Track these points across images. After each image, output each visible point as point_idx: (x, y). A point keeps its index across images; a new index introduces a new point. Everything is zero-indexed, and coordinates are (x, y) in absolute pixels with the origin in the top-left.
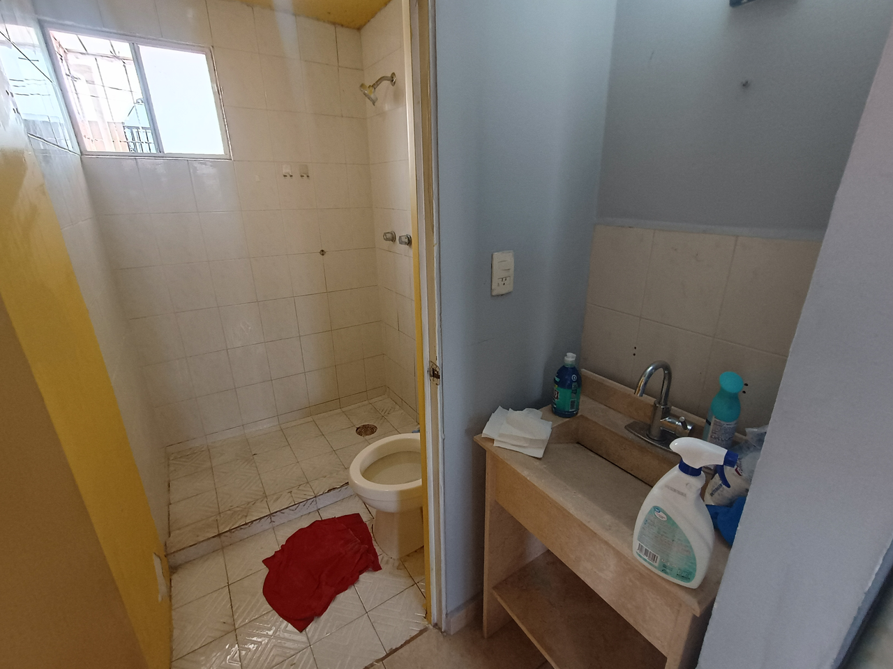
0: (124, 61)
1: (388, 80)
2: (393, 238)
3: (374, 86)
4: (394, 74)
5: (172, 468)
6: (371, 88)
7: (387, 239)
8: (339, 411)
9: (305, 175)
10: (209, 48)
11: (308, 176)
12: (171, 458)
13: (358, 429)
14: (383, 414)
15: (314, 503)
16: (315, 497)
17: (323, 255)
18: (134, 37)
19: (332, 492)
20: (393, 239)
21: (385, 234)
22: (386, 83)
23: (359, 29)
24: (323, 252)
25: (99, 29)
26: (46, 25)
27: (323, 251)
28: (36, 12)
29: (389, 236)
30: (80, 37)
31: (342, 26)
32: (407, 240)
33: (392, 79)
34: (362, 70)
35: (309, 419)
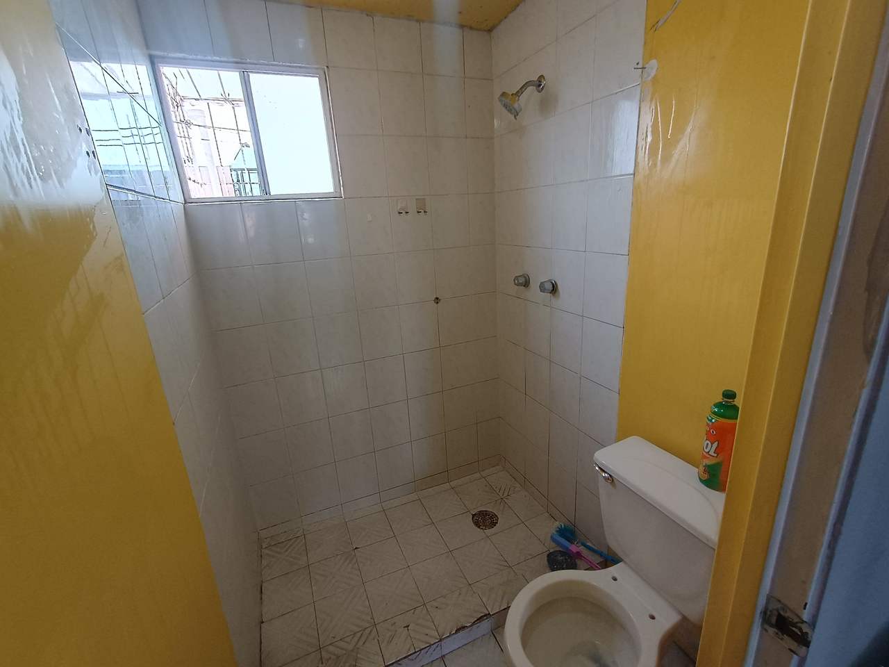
0: (233, 103)
1: (533, 85)
2: (526, 282)
3: (518, 94)
4: (542, 77)
5: (265, 562)
6: (514, 96)
7: (519, 285)
8: (447, 486)
9: (422, 210)
10: (324, 69)
11: (425, 212)
12: (264, 546)
13: (473, 515)
14: (501, 494)
15: (439, 648)
16: (441, 640)
17: (437, 303)
18: (244, 63)
19: (461, 633)
20: (526, 284)
21: (517, 278)
22: (530, 89)
23: (490, 31)
24: (437, 300)
25: (209, 58)
26: (156, 60)
27: (437, 298)
28: (148, 47)
29: (522, 280)
30: (189, 70)
31: (471, 28)
32: (550, 287)
33: (539, 84)
34: (492, 80)
35: (414, 496)
